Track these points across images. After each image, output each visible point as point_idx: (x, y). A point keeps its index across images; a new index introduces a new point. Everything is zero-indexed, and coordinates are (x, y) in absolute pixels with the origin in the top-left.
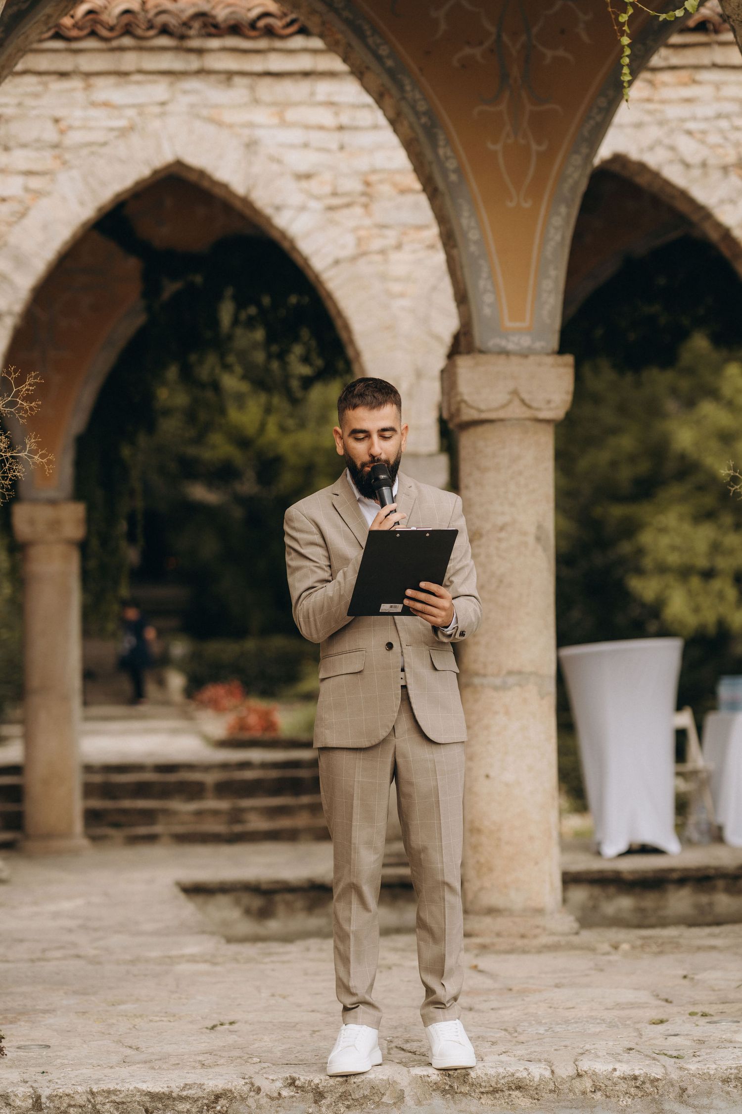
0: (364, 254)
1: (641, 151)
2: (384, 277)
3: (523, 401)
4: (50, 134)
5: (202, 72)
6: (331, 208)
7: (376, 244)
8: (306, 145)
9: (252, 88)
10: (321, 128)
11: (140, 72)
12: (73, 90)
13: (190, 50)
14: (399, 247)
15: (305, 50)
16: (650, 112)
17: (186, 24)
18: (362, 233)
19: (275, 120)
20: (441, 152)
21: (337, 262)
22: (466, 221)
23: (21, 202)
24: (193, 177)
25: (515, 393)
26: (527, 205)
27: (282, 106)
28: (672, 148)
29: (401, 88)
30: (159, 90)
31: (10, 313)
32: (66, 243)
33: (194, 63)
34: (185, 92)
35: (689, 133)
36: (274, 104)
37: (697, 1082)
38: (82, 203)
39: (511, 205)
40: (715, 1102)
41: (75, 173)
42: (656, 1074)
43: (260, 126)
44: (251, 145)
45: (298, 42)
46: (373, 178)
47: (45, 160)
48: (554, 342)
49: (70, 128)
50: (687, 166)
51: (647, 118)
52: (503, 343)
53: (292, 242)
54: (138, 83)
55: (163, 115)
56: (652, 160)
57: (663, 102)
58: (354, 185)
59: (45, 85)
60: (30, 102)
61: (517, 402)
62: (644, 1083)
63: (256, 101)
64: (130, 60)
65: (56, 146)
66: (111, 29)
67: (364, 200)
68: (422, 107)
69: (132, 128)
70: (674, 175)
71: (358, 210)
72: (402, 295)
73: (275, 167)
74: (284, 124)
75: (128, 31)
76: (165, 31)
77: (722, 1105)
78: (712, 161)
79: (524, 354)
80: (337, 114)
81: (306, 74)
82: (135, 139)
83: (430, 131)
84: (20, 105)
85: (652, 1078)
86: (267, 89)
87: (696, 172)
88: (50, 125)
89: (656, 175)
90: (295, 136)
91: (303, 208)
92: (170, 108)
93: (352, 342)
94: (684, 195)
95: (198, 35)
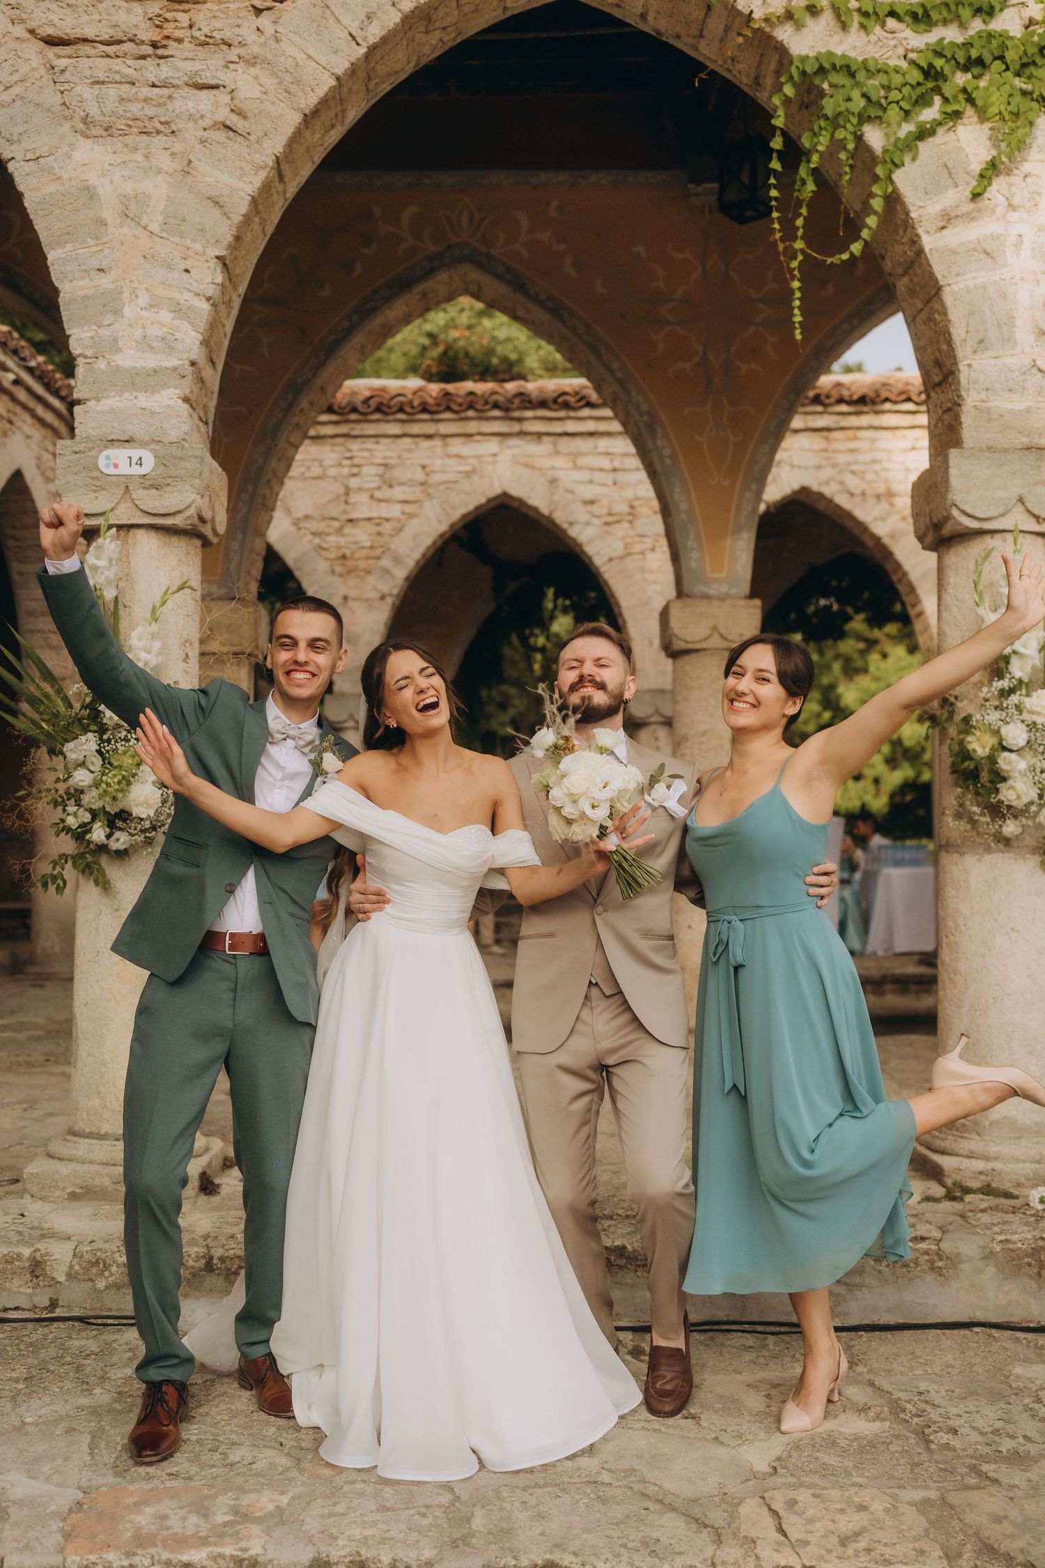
0: (630, 554)
1: (820, 484)
2: (642, 570)
3: (721, 635)
4: (420, 476)
5: (522, 434)
6: (607, 524)
7: (638, 548)
8: (591, 482)
9: (555, 444)
10: (601, 470)
11: (480, 434)
12: (436, 446)
13: (513, 419)
14: (653, 549)
15: (591, 418)
16: (827, 459)
17: (510, 401)
18: (629, 540)
19: (571, 465)
20: (659, 442)
21: (611, 560)
22: (677, 495)
23: (399, 521)
24: (515, 505)
25: (715, 628)
26: (726, 483)
27: (575, 456)
28: (842, 483)
29: (629, 393)
30: (492, 445)
31: (390, 595)
32: (429, 548)
33: (516, 427)
34: (509, 447)
35: (853, 472)
36: (570, 454)
38: (440, 522)
39: (712, 483)
40: (867, 1280)
41: (435, 501)
43: (561, 469)
44: (553, 482)
45: (586, 412)
46: (636, 503)
47: (416, 493)
48: (746, 588)
49: (433, 472)
50: (852, 495)
51: (824, 463)
52: (706, 590)
53: (580, 546)
54: (479, 441)
55: (495, 462)
56: (827, 491)
57: (835, 452)
58: (623, 508)
59: (416, 444)
60: (406, 455)
61: (716, 635)
63: (558, 453)
64: (473, 427)
65: (422, 484)
66: (460, 405)
67: (630, 518)
68: (644, 408)
69: (474, 471)
70: (842, 500)
71: (626, 525)
72: (655, 582)
73: (570, 496)
74: (576, 467)
75: (471, 406)
76: (496, 406)
77: (874, 1283)
78: (869, 492)
79: (722, 598)
80: (611, 461)
81: (592, 434)
82: (475, 478)
83: (651, 426)
84: (400, 457)
86: (565, 444)
87: (858, 499)
88: (419, 470)
89: (830, 501)
90: (584, 475)
91: (588, 524)
92: (498, 458)
93: (621, 615)
94: (849, 515)
95: (519, 408)
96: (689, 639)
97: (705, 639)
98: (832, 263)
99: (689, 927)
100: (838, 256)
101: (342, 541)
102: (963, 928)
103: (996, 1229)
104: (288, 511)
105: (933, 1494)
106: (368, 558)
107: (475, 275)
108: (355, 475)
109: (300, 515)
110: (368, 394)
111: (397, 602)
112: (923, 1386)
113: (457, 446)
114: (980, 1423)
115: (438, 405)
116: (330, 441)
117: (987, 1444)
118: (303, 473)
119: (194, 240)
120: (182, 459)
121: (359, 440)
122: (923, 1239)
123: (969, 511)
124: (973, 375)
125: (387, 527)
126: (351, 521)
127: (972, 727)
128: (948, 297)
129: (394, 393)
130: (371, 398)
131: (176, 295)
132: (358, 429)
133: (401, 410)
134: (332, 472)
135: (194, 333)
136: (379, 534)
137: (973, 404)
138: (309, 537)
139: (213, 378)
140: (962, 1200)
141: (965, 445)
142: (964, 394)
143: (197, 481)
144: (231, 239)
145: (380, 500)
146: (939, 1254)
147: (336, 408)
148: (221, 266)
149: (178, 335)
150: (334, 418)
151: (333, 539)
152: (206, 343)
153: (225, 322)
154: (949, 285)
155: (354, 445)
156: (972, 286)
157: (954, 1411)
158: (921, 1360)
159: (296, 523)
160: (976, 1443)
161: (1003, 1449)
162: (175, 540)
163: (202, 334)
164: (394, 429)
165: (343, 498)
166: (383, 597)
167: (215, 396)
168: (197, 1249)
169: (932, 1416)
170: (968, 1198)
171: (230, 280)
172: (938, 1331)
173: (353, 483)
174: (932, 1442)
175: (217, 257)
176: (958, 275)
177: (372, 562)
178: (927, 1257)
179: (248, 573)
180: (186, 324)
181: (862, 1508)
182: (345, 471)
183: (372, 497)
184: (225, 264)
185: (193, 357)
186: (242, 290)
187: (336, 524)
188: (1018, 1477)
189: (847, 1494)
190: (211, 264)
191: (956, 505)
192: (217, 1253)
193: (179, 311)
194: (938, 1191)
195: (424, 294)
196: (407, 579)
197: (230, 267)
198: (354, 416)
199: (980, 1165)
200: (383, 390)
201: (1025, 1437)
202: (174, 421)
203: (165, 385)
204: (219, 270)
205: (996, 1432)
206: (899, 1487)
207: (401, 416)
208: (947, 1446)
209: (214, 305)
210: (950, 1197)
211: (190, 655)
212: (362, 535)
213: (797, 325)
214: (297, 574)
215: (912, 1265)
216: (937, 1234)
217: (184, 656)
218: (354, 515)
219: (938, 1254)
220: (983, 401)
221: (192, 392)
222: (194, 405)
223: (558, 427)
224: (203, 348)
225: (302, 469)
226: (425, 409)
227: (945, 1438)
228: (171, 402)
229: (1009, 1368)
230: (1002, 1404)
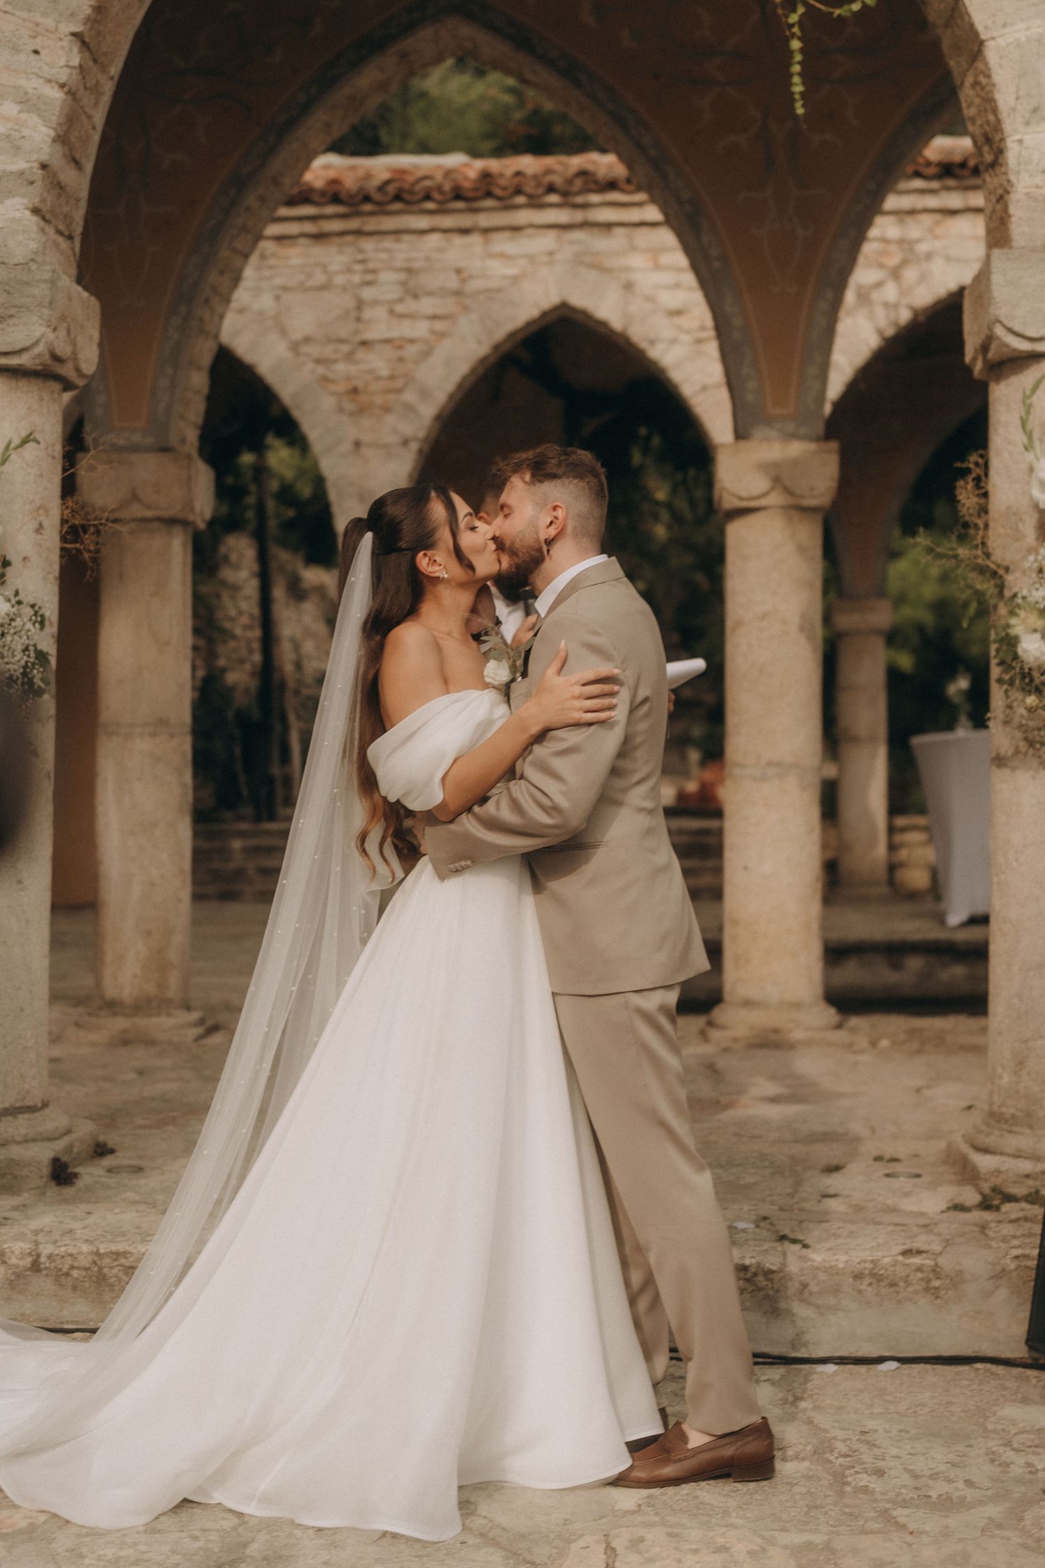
3: (786, 489)
4: (453, 282)
5: (586, 225)
6: (699, 341)
8: (677, 286)
9: (630, 238)
11: (532, 226)
12: (474, 244)
13: (574, 206)
17: (570, 182)
19: (649, 265)
21: (705, 388)
22: (731, 310)
23: (426, 342)
24: (579, 317)
25: (777, 480)
26: (792, 290)
27: (656, 252)
29: (665, 176)
30: (547, 241)
31: (415, 439)
32: (465, 378)
33: (579, 216)
34: (571, 243)
36: (650, 251)
37: (822, 1277)
38: (479, 342)
39: (775, 290)
40: (843, 1302)
41: (473, 316)
42: (771, 1264)
43: (637, 270)
44: (629, 287)
47: (448, 305)
48: (818, 429)
49: (471, 277)
53: (664, 371)
54: (529, 236)
55: (550, 263)
59: (449, 240)
60: (436, 255)
61: (779, 490)
62: (755, 1274)
63: (634, 248)
64: (523, 217)
65: (458, 293)
66: (504, 189)
69: (524, 276)
73: (650, 305)
74: (658, 267)
75: (519, 191)
76: (551, 189)
77: (852, 1306)
82: (526, 285)
84: (427, 259)
85: (766, 1269)
86: (642, 237)
88: (453, 275)
90: (667, 278)
91: (674, 341)
92: (556, 257)
95: (581, 192)
96: (744, 494)
97: (765, 495)
98: (839, 16)
99: (745, 868)
100: (846, 7)
101: (352, 369)
102: (1015, 864)
103: (1015, 1242)
104: (283, 332)
105: (818, 1539)
106: (388, 391)
107: (466, 31)
108: (369, 283)
109: (297, 336)
110: (385, 176)
111: (426, 448)
112: (871, 1425)
113: (503, 243)
114: (920, 1465)
115: (476, 189)
116: (337, 240)
117: (916, 1488)
118: (302, 283)
119: (44, 14)
120: (27, 283)
121: (375, 238)
122: (919, 1252)
123: (1016, 328)
124: (1024, 153)
125: (412, 350)
126: (364, 343)
127: (1019, 606)
128: (992, 55)
129: (420, 174)
130: (387, 182)
131: (22, 82)
132: (372, 224)
133: (428, 197)
134: (339, 280)
135: (45, 130)
136: (401, 360)
137: (1025, 191)
138: (311, 366)
139: (80, 182)
140: (998, 1208)
141: (1014, 244)
142: (1012, 178)
143: (46, 312)
144: (88, 11)
145: (402, 316)
146: (936, 1271)
147: (343, 196)
148: (78, 44)
149: (26, 132)
150: (340, 209)
151: (341, 367)
152: (61, 139)
153: (92, 112)
154: (993, 38)
155: (368, 245)
156: (1023, 39)
157: (894, 1452)
158: (889, 1398)
159: (295, 347)
160: (905, 1486)
161: (934, 1494)
162: (23, 384)
163: (55, 129)
164: (422, 222)
165: (354, 314)
166: (405, 442)
167: (83, 204)
168: (22, 1245)
169: (864, 1456)
170: (1006, 1207)
171: (95, 61)
172: (929, 1366)
173: (368, 293)
174: (848, 1484)
175: (74, 34)
176: (1004, 25)
177: (391, 397)
178: (920, 1275)
179: (182, 417)
180: (36, 118)
181: (723, 1549)
182: (357, 279)
183: (391, 312)
184: (83, 43)
185: (44, 157)
186: (115, 69)
187: (345, 348)
188: (931, 1523)
189: (711, 1534)
190: (65, 43)
191: (1000, 322)
192: (46, 1250)
193: (27, 102)
194: (970, 1196)
195: (403, 56)
196: (438, 418)
197: (92, 45)
198: (368, 207)
199: (1026, 1166)
200: (403, 172)
201: (969, 1483)
202: (20, 238)
203: (10, 193)
204: (75, 50)
205: (934, 1476)
206: (781, 1530)
207: (430, 205)
208: (865, 1490)
209: (71, 93)
210: (986, 1205)
211: (46, 524)
212: (378, 362)
213: (797, 97)
214: (296, 414)
215: (901, 1284)
216: (936, 1247)
217: (36, 525)
218: (369, 335)
219: (934, 1271)
220: (1038, 187)
221: (43, 201)
222: (48, 216)
223: (634, 215)
224: (58, 147)
225: (301, 278)
226: (458, 195)
227: (864, 1480)
228: (18, 215)
229: (996, 1408)
230: (960, 1447)
